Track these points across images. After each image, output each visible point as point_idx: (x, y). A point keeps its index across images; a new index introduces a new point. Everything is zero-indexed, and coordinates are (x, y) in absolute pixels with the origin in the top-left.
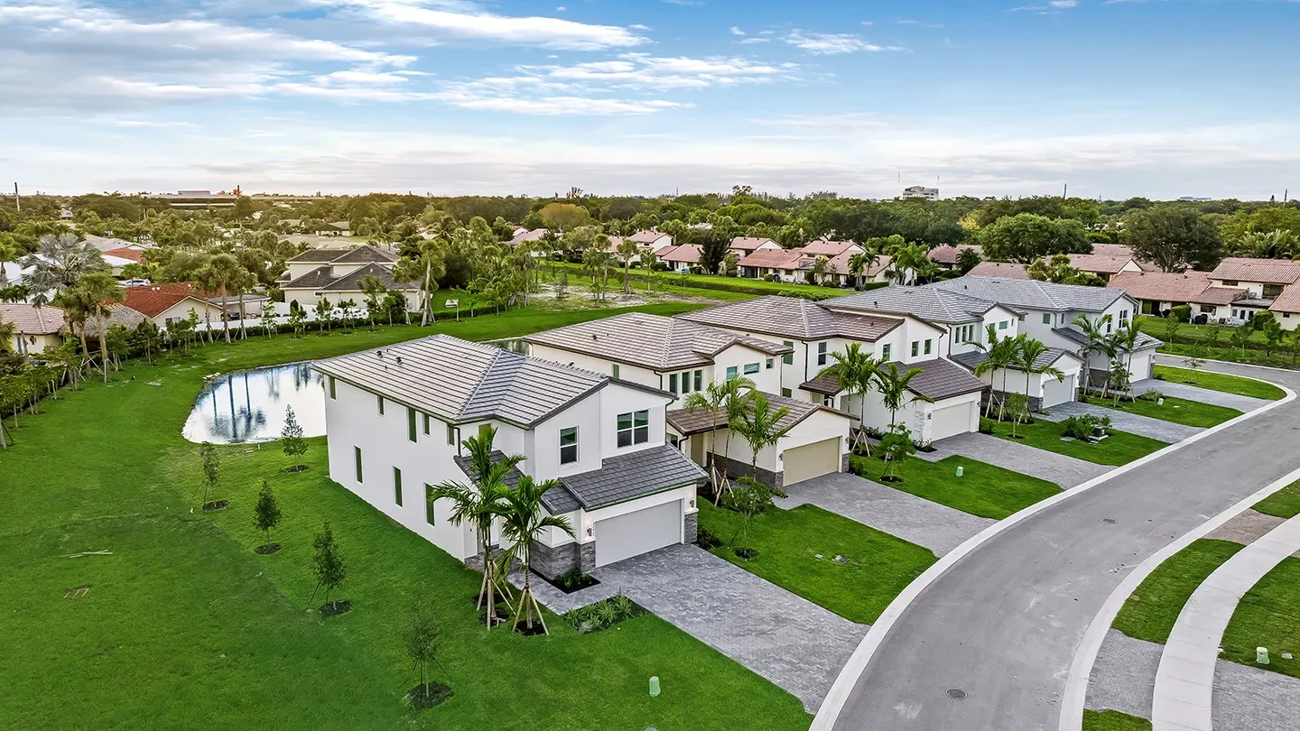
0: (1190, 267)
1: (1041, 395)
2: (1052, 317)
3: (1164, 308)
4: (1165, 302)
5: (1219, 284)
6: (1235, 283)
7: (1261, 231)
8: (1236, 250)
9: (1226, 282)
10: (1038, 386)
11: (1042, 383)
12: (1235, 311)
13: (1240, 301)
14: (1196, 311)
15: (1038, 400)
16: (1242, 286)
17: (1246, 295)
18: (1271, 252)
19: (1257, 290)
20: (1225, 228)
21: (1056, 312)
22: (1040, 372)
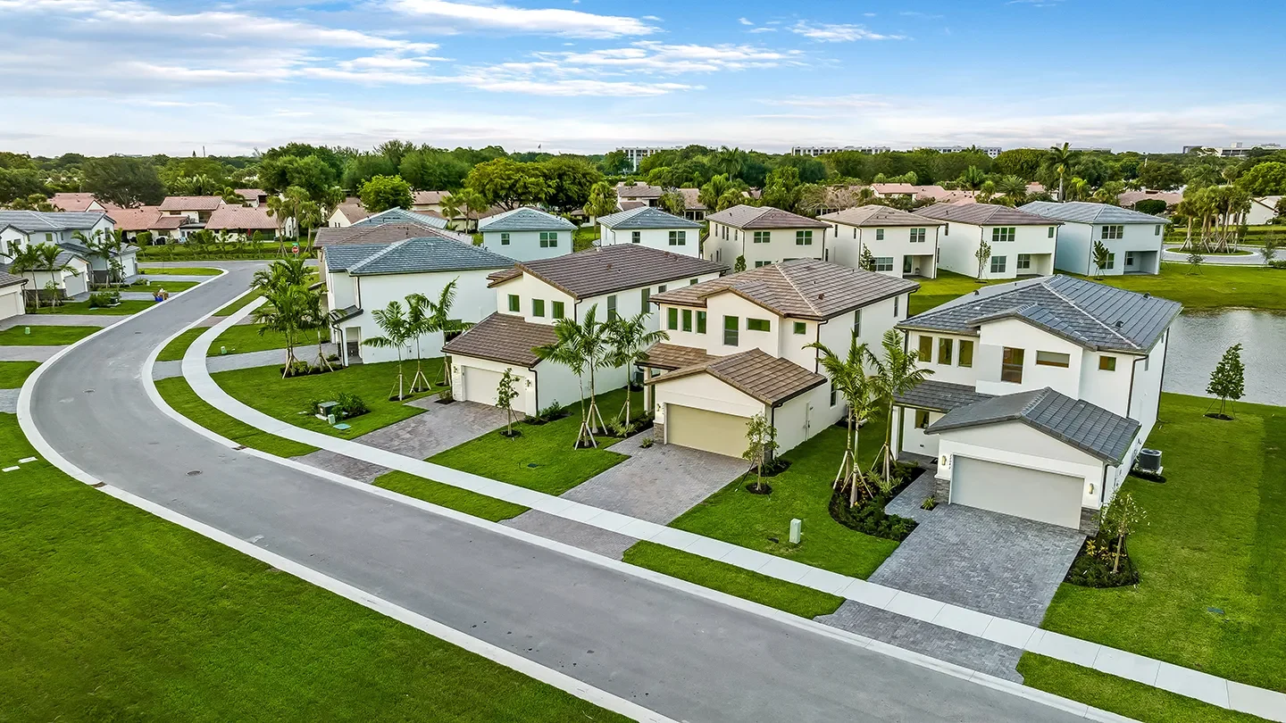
0: (143, 204)
1: (64, 287)
2: (54, 235)
3: (130, 236)
4: (131, 231)
5: (167, 214)
6: (179, 212)
7: (189, 176)
8: (174, 191)
9: (172, 212)
10: (62, 280)
11: (63, 278)
12: (183, 233)
13: (185, 225)
14: (156, 236)
15: (63, 291)
16: (184, 215)
17: (188, 220)
18: (199, 191)
19: (195, 216)
20: (163, 176)
21: (55, 232)
22: (60, 270)
